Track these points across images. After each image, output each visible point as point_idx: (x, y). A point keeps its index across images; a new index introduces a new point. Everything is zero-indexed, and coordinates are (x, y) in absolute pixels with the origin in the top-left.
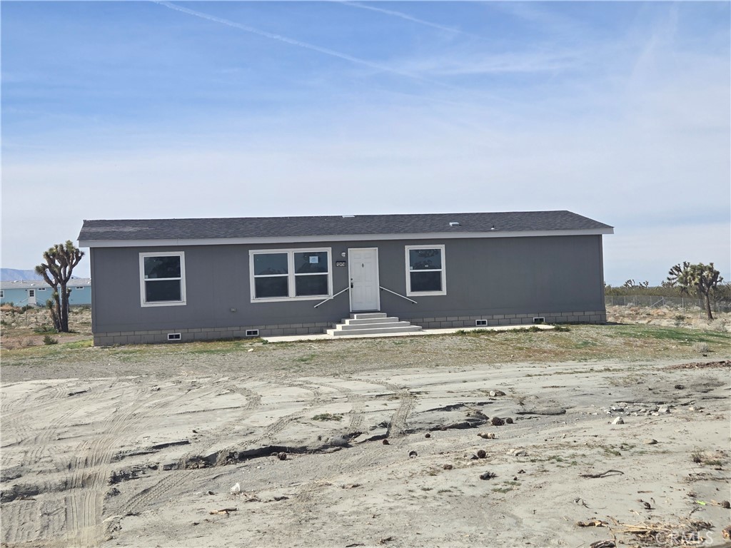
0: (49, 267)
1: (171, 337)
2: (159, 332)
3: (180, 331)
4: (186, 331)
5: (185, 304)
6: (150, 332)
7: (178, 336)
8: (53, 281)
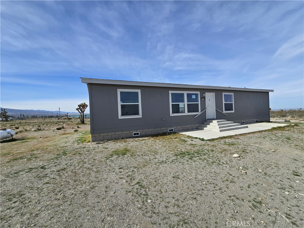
0: (79, 109)
1: (135, 134)
2: (129, 132)
3: (139, 131)
4: (142, 130)
5: (141, 117)
6: (124, 132)
7: (138, 134)
8: (81, 112)
